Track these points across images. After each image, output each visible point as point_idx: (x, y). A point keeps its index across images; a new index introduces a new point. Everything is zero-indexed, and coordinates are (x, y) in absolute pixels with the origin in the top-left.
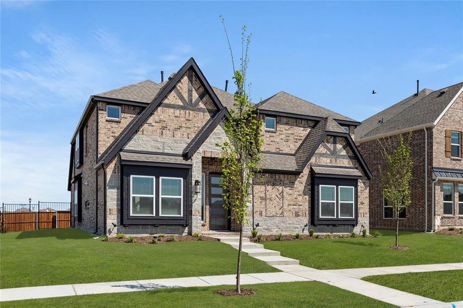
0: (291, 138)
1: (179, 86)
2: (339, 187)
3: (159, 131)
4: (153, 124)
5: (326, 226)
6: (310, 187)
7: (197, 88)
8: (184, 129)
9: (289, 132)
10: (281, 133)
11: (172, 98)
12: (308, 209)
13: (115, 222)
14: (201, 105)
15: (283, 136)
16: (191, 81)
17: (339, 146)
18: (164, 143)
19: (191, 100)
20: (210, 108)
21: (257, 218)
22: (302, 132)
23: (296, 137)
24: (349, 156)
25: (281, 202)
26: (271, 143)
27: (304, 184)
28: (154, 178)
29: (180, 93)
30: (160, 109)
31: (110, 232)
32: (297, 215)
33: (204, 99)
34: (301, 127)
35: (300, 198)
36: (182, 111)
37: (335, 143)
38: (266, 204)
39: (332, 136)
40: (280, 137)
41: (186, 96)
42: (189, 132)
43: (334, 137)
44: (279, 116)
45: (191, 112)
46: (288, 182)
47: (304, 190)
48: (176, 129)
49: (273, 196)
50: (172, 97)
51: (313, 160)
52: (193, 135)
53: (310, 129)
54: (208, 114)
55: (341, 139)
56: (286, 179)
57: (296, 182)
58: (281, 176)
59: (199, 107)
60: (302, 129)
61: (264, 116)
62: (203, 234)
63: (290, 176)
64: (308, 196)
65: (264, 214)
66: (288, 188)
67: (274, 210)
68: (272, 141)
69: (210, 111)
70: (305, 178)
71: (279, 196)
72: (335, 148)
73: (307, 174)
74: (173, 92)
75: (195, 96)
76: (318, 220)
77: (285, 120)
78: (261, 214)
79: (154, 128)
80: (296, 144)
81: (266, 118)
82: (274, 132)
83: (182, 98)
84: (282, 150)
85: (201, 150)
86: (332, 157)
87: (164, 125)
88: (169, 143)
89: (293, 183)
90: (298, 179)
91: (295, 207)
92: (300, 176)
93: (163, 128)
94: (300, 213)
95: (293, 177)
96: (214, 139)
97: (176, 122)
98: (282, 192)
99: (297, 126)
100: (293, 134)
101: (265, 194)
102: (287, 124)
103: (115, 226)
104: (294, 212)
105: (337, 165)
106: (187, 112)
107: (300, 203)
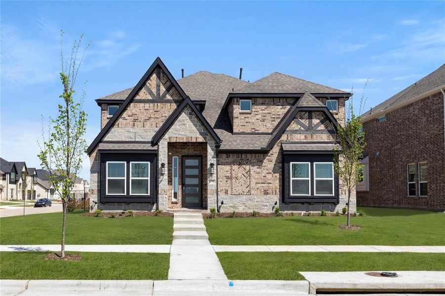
0: (268, 117)
1: (149, 83)
2: (315, 163)
3: (131, 123)
4: (126, 118)
5: (300, 204)
6: (281, 165)
7: (164, 83)
8: (153, 120)
9: (266, 112)
10: (256, 113)
11: (143, 95)
12: (279, 187)
13: (96, 200)
14: (168, 97)
15: (258, 117)
16: (159, 77)
17: (315, 121)
18: (135, 133)
19: (159, 94)
20: (176, 98)
21: (222, 196)
22: (280, 111)
23: (274, 116)
24: (328, 131)
25: (248, 181)
26: (246, 124)
27: (274, 162)
28: (125, 163)
29: (149, 89)
30: (132, 105)
31: (92, 208)
32: (266, 193)
33: (171, 91)
34: (279, 105)
35: (269, 176)
36: (151, 104)
37: (310, 118)
38: (231, 184)
39: (306, 111)
40: (256, 118)
41: (154, 91)
42: (157, 121)
43: (310, 112)
44: (254, 97)
45: (159, 104)
46: (255, 161)
47: (274, 168)
48: (146, 120)
49: (240, 175)
50: (143, 93)
51: (284, 137)
52: (161, 124)
53: (289, 107)
54: (175, 104)
55: (318, 113)
56: (253, 158)
57: (265, 161)
58: (248, 155)
59: (166, 99)
60: (280, 107)
61: (238, 99)
62: (168, 211)
63: (257, 155)
64: (278, 174)
65: (229, 192)
66: (256, 167)
67: (240, 188)
68: (247, 123)
69: (176, 102)
70: (276, 156)
71: (246, 175)
72: (310, 123)
73: (278, 152)
74: (143, 89)
75: (163, 89)
76: (289, 198)
77: (261, 101)
78: (226, 192)
79: (128, 121)
80: (273, 122)
81: (241, 100)
82: (249, 114)
83: (151, 93)
84: (258, 130)
85: (166, 136)
86: (307, 132)
87: (136, 118)
88: (140, 133)
89: (262, 162)
90: (267, 158)
91: (263, 185)
92: (269, 154)
93: (135, 120)
94: (270, 191)
95: (262, 156)
96: (179, 125)
97: (145, 114)
98: (249, 171)
99: (274, 104)
100: (270, 113)
101: (231, 173)
102: (263, 104)
103: (96, 203)
104: (263, 190)
105: (314, 141)
106: (156, 104)
107: (270, 182)
